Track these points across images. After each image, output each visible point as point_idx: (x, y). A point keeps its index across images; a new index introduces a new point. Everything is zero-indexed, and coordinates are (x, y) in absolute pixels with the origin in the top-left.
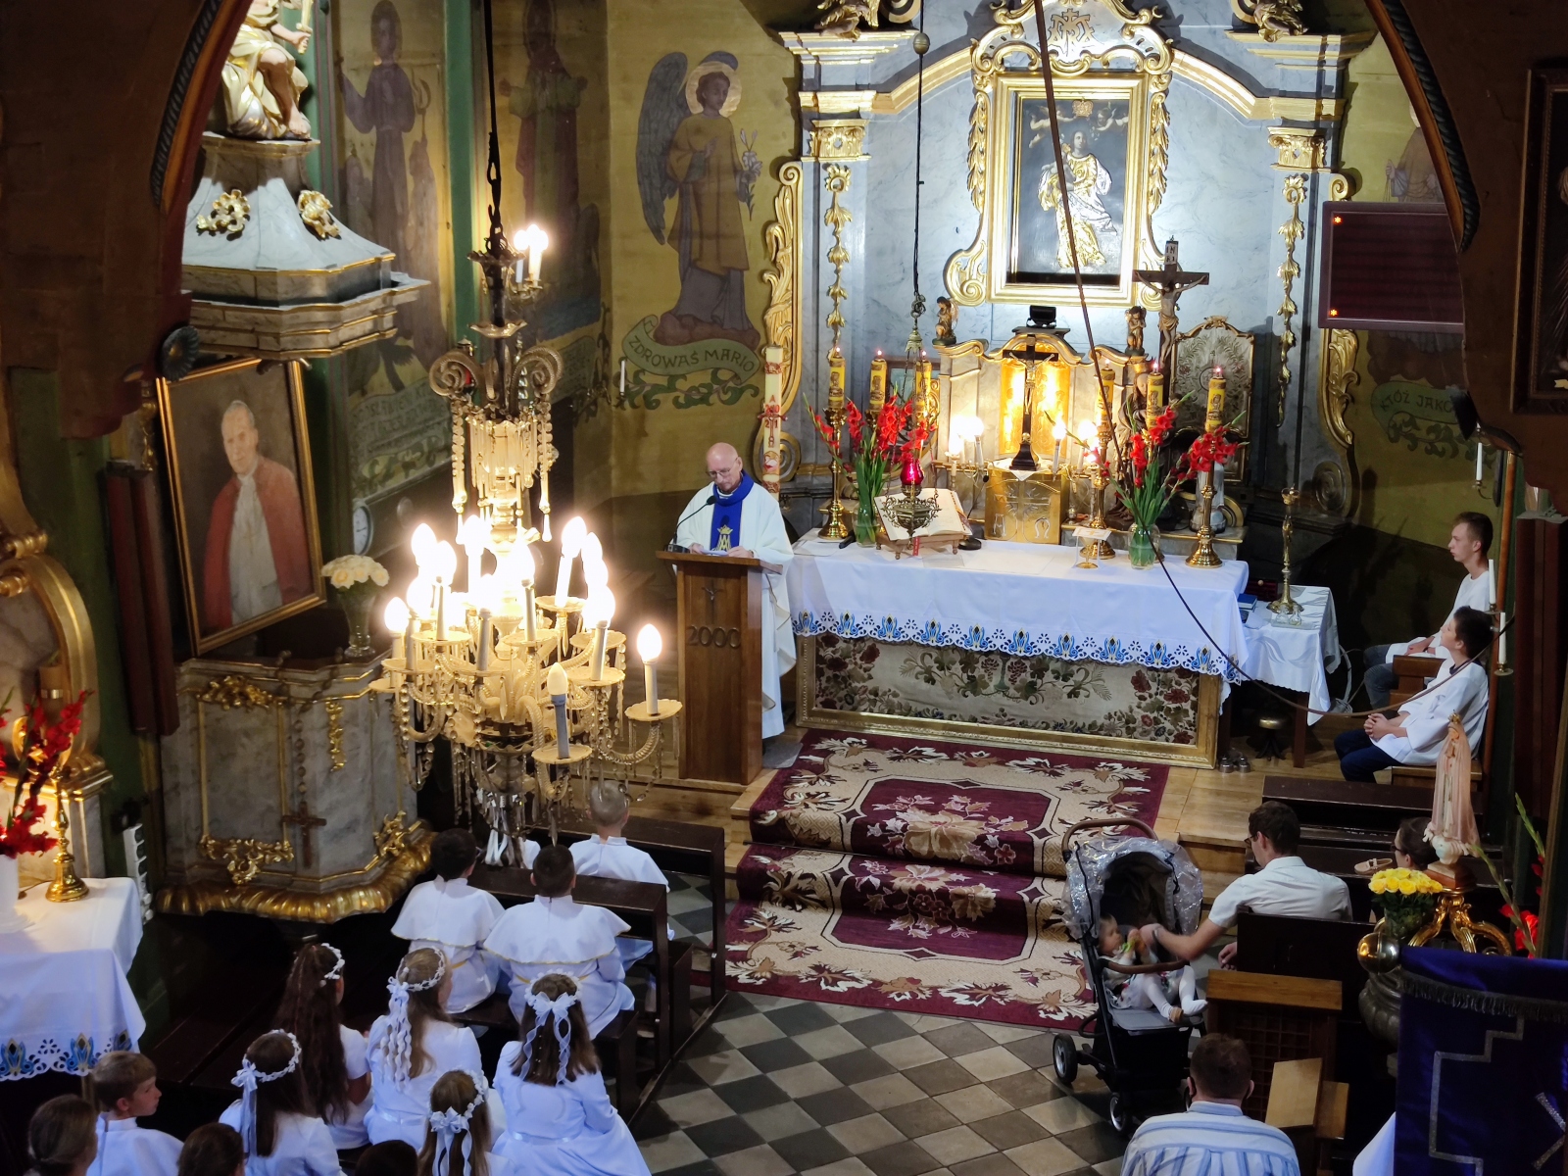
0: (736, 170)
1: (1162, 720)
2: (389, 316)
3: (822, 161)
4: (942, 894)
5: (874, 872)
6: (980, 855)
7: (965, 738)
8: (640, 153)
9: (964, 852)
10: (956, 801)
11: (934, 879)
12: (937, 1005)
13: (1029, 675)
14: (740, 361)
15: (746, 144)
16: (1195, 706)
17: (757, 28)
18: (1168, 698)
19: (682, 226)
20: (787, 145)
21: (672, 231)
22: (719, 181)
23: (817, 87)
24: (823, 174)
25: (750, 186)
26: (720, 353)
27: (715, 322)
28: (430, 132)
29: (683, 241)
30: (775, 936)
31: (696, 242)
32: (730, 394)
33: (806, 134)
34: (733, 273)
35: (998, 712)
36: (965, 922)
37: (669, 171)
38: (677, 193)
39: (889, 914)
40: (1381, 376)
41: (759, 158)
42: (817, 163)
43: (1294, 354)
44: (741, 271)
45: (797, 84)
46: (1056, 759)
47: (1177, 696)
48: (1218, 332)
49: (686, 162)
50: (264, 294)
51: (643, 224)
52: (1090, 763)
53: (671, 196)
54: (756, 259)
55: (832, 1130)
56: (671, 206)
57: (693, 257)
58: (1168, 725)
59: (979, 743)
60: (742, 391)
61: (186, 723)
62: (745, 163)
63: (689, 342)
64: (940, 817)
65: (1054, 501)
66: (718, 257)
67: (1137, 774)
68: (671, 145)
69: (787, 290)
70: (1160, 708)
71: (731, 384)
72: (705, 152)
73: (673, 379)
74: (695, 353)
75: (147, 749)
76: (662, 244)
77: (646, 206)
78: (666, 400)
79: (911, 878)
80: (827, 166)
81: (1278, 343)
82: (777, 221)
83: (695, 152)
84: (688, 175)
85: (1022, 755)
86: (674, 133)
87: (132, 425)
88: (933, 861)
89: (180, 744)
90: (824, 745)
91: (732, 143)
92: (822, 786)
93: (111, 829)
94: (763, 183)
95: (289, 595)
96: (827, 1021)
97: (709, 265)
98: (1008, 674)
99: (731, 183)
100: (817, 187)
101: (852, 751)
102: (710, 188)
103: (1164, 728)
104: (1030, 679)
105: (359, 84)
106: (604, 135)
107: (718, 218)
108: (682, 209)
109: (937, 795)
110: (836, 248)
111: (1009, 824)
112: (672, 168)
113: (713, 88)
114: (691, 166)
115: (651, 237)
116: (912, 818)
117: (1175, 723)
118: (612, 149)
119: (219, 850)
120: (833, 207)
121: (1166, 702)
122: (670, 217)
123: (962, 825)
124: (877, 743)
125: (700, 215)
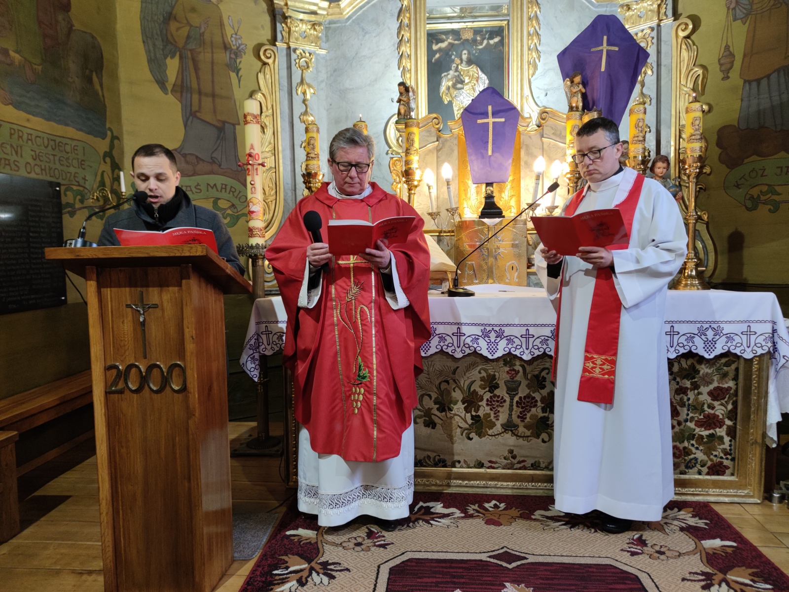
0: (226, 47)
1: (694, 450)
3: (292, 45)
7: (473, 487)
8: (143, 19)
13: (539, 410)
14: (236, 194)
15: (233, 29)
16: (732, 432)
18: (700, 424)
19: (182, 82)
20: (267, 34)
21: (174, 85)
22: (212, 53)
24: (294, 56)
25: (238, 61)
26: (219, 187)
27: (214, 162)
29: (184, 94)
31: (195, 97)
32: (228, 219)
33: (279, 26)
34: (226, 124)
35: (506, 454)
37: (169, 37)
38: (178, 54)
40: (734, 162)
41: (244, 41)
42: (289, 48)
44: (234, 125)
47: (711, 422)
49: (185, 31)
51: (149, 76)
53: (172, 57)
56: (173, 66)
57: (194, 109)
58: (700, 456)
59: (488, 491)
60: (238, 218)
62: (234, 44)
63: (192, 175)
66: (215, 112)
68: (170, 17)
69: (270, 143)
70: (692, 436)
71: (229, 212)
72: (200, 28)
74: (198, 185)
76: (166, 94)
77: (150, 61)
80: (295, 50)
82: (260, 89)
83: (191, 26)
84: (186, 43)
86: (173, 7)
91: (222, 25)
94: (247, 62)
97: (208, 117)
98: (516, 411)
99: (223, 57)
100: (289, 68)
102: (204, 57)
103: (696, 459)
104: (541, 415)
107: (213, 82)
108: (182, 69)
110: (306, 113)
112: (172, 35)
114: (188, 37)
115: (156, 88)
117: (708, 453)
118: (118, 10)
120: (302, 82)
121: (698, 430)
122: (171, 73)
125: (198, 78)
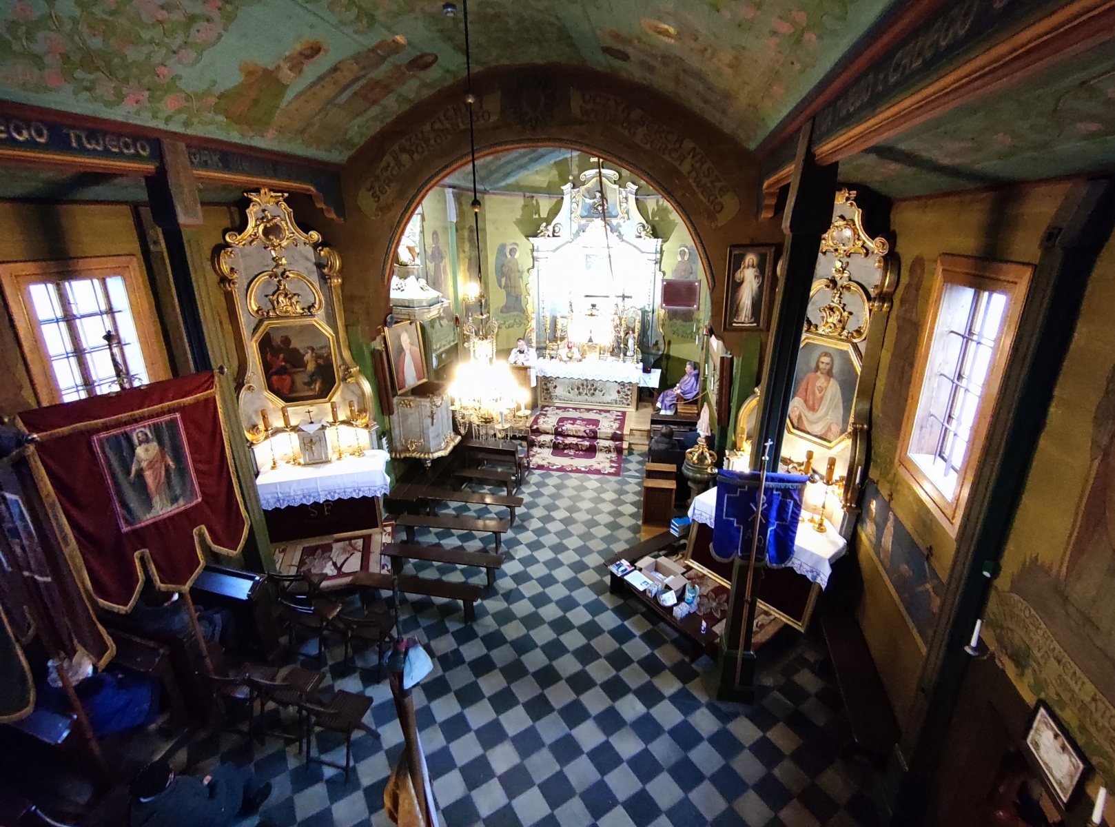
1: (624, 401)
2: (441, 311)
4: (577, 444)
5: (560, 439)
6: (585, 435)
7: (579, 406)
9: (580, 434)
10: (578, 422)
11: (574, 441)
12: (578, 471)
16: (631, 397)
17: (523, 237)
19: (506, 285)
20: (531, 265)
21: (504, 286)
22: (515, 274)
23: (538, 251)
27: (515, 307)
28: (447, 263)
29: (507, 288)
30: (537, 455)
31: (510, 288)
33: (535, 262)
34: (518, 296)
35: (586, 400)
36: (582, 450)
38: (505, 277)
39: (564, 449)
40: (671, 320)
43: (650, 314)
44: (521, 295)
45: (533, 250)
46: (601, 411)
47: (627, 395)
48: (634, 309)
50: (411, 305)
52: (608, 411)
54: (524, 293)
55: (556, 502)
57: (509, 292)
59: (582, 407)
61: (396, 412)
63: (509, 312)
64: (575, 426)
65: (598, 350)
66: (515, 292)
67: (619, 414)
68: (503, 265)
69: (532, 300)
70: (623, 398)
71: (519, 323)
72: (511, 267)
73: (505, 322)
75: (386, 418)
78: (503, 327)
79: (569, 440)
81: (646, 311)
83: (509, 267)
84: (507, 272)
85: (592, 410)
86: (504, 262)
87: (379, 339)
88: (574, 436)
89: (395, 417)
90: (546, 409)
91: (518, 265)
92: (546, 419)
93: (380, 438)
95: (419, 379)
96: (552, 476)
97: (513, 294)
98: (588, 391)
99: (518, 274)
100: (538, 275)
101: (553, 410)
102: (513, 275)
103: (624, 403)
104: (593, 392)
105: (429, 251)
106: (487, 263)
107: (515, 283)
108: (506, 281)
109: (574, 420)
111: (591, 427)
112: (503, 271)
113: (513, 251)
114: (508, 270)
116: (567, 427)
117: (627, 401)
118: (489, 266)
119: (406, 442)
121: (625, 397)
122: (503, 284)
123: (580, 428)
124: (558, 408)
125: (510, 282)
